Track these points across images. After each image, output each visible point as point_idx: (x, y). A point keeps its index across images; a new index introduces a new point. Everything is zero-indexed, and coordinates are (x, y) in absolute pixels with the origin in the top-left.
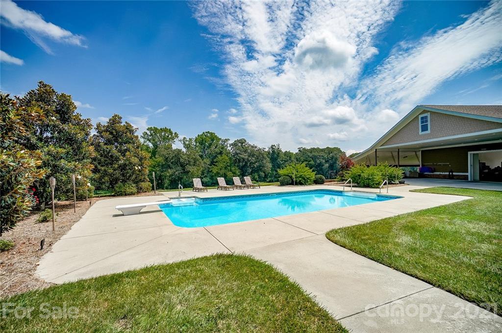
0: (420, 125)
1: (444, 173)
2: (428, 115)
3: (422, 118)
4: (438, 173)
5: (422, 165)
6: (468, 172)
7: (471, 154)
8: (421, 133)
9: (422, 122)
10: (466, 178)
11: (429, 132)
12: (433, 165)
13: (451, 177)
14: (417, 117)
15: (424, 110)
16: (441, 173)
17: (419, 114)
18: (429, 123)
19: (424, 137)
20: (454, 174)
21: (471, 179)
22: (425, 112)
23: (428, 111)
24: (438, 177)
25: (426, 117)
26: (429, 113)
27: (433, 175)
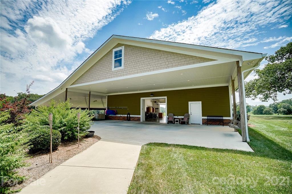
0: (113, 60)
1: (123, 116)
2: (123, 48)
3: (116, 53)
4: (120, 115)
5: (108, 108)
6: (140, 115)
7: (142, 99)
8: (113, 69)
9: (116, 57)
10: (139, 119)
11: (122, 67)
12: (116, 108)
13: (129, 119)
14: (111, 51)
15: (119, 44)
16: (122, 115)
17: (114, 48)
18: (123, 58)
19: (117, 74)
20: (131, 116)
21: (142, 121)
22: (119, 45)
23: (122, 45)
24: (119, 119)
25: (121, 51)
26: (123, 47)
27: (116, 116)
